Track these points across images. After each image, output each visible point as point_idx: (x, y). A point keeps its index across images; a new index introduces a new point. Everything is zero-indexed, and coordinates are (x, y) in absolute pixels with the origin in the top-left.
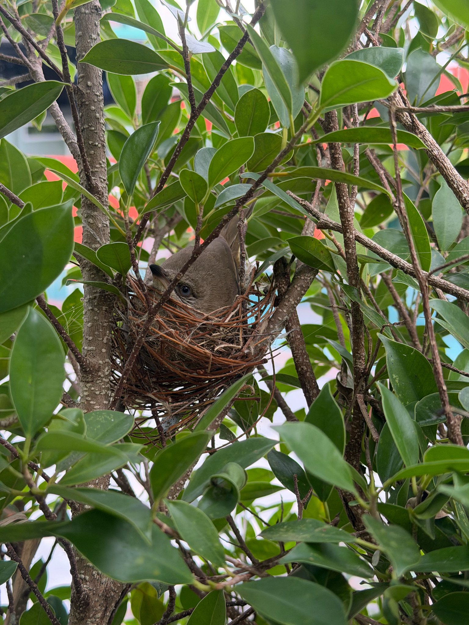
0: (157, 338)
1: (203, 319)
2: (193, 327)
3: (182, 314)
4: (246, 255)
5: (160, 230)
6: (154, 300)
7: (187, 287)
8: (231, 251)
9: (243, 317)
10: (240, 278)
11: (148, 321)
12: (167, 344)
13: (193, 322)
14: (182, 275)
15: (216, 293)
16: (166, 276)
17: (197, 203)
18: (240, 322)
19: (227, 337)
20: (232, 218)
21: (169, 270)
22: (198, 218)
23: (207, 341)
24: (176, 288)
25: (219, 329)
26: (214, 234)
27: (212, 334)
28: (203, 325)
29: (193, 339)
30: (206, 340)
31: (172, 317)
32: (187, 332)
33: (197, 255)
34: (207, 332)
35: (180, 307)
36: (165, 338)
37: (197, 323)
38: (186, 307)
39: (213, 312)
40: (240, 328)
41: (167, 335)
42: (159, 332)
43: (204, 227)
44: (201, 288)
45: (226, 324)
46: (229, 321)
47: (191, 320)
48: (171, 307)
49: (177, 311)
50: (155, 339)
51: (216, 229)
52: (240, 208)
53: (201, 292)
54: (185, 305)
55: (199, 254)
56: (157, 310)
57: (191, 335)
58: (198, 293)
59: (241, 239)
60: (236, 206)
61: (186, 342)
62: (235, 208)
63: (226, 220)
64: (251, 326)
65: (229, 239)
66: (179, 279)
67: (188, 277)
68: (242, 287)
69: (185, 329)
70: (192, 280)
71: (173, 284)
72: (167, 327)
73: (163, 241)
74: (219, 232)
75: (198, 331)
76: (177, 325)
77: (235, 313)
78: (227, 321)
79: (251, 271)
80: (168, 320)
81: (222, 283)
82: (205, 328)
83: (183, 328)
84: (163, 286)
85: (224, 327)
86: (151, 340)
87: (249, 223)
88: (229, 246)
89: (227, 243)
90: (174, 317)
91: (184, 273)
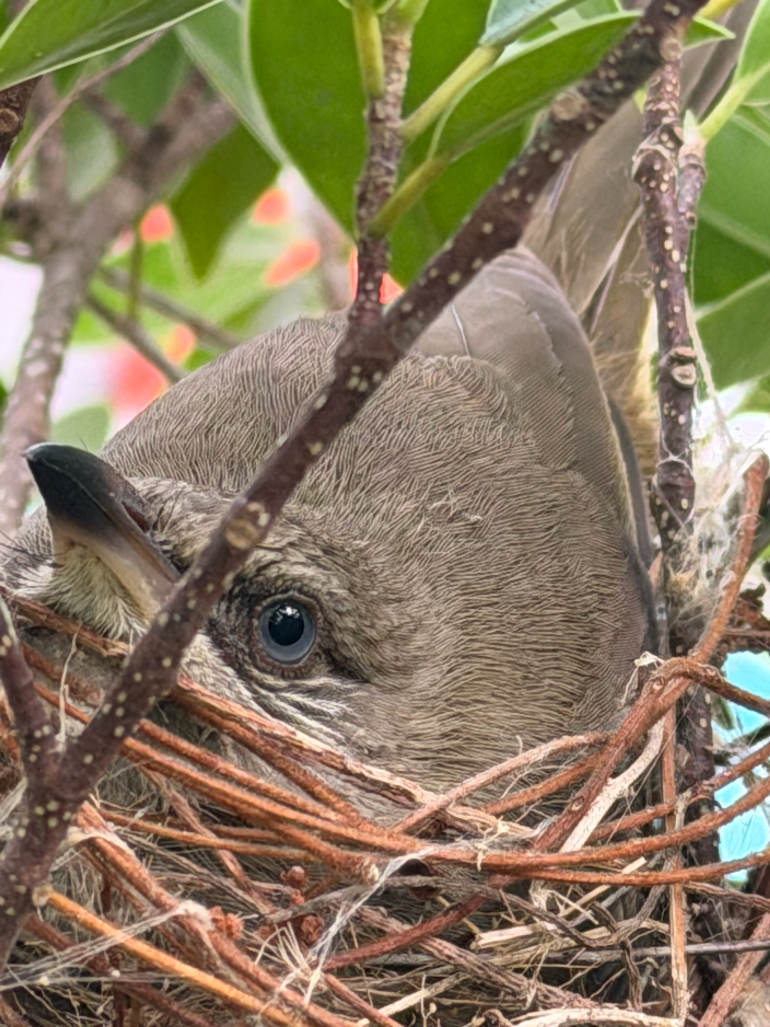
0: (94, 966)
1: (409, 832)
2: (338, 885)
3: (264, 793)
4: (699, 372)
5: (77, 211)
6: (64, 700)
7: (293, 602)
8: (590, 345)
9: (692, 813)
10: (663, 532)
11: (25, 845)
12: (156, 1004)
13: (339, 853)
14: (264, 519)
15: (496, 645)
16: (144, 524)
17: (362, 10)
18: (671, 847)
19: (582, 955)
20: (612, 111)
21: (164, 486)
22: (374, 119)
23: (441, 987)
24: (217, 611)
25: (526, 896)
26: (488, 228)
27: (471, 936)
28: (413, 868)
29: (340, 973)
30: (431, 981)
31: (191, 816)
32: (297, 921)
33: (366, 375)
34: (439, 922)
35: (244, 745)
36: (146, 966)
37: (367, 858)
38: (290, 747)
39: (481, 778)
40: (675, 889)
41: (157, 945)
42: (99, 923)
43: (413, 178)
44: (389, 609)
45: (573, 866)
46: (591, 842)
47: (326, 836)
48: (184, 744)
49: (227, 777)
50: (73, 972)
51: (501, 190)
52: (670, 40)
53: (389, 636)
54: (279, 728)
55: (385, 367)
56: (92, 770)
57: (325, 941)
58: (370, 643)
59: (662, 258)
60: (644, 21)
61: (291, 996)
62: (636, 35)
63: (568, 123)
64: (741, 876)
65: (573, 263)
66: (241, 544)
67: (295, 533)
68: (674, 600)
69: (284, 901)
70: (329, 550)
71: (198, 584)
72: (155, 889)
73: (99, 287)
74: (523, 207)
75: (375, 916)
76: (226, 873)
77: (636, 785)
78: (576, 842)
79: (736, 484)
80: (164, 841)
81: (533, 572)
82: (428, 891)
83: (267, 896)
84: (127, 595)
85: (561, 886)
86: (44, 980)
87: (713, 146)
88: (575, 316)
89: (557, 293)
90: (203, 819)
91: (274, 509)
